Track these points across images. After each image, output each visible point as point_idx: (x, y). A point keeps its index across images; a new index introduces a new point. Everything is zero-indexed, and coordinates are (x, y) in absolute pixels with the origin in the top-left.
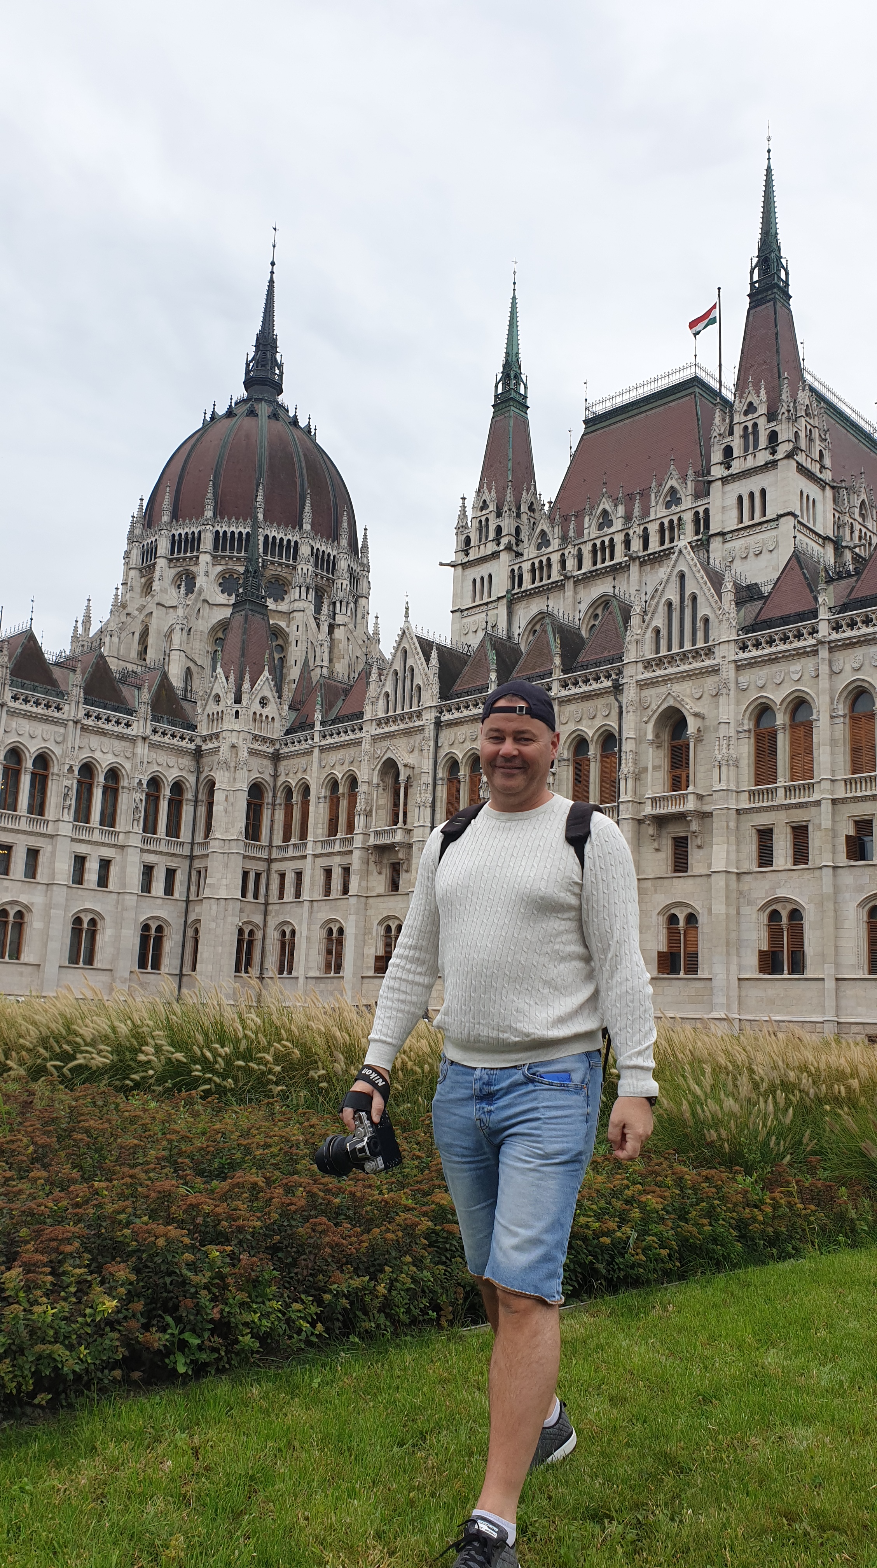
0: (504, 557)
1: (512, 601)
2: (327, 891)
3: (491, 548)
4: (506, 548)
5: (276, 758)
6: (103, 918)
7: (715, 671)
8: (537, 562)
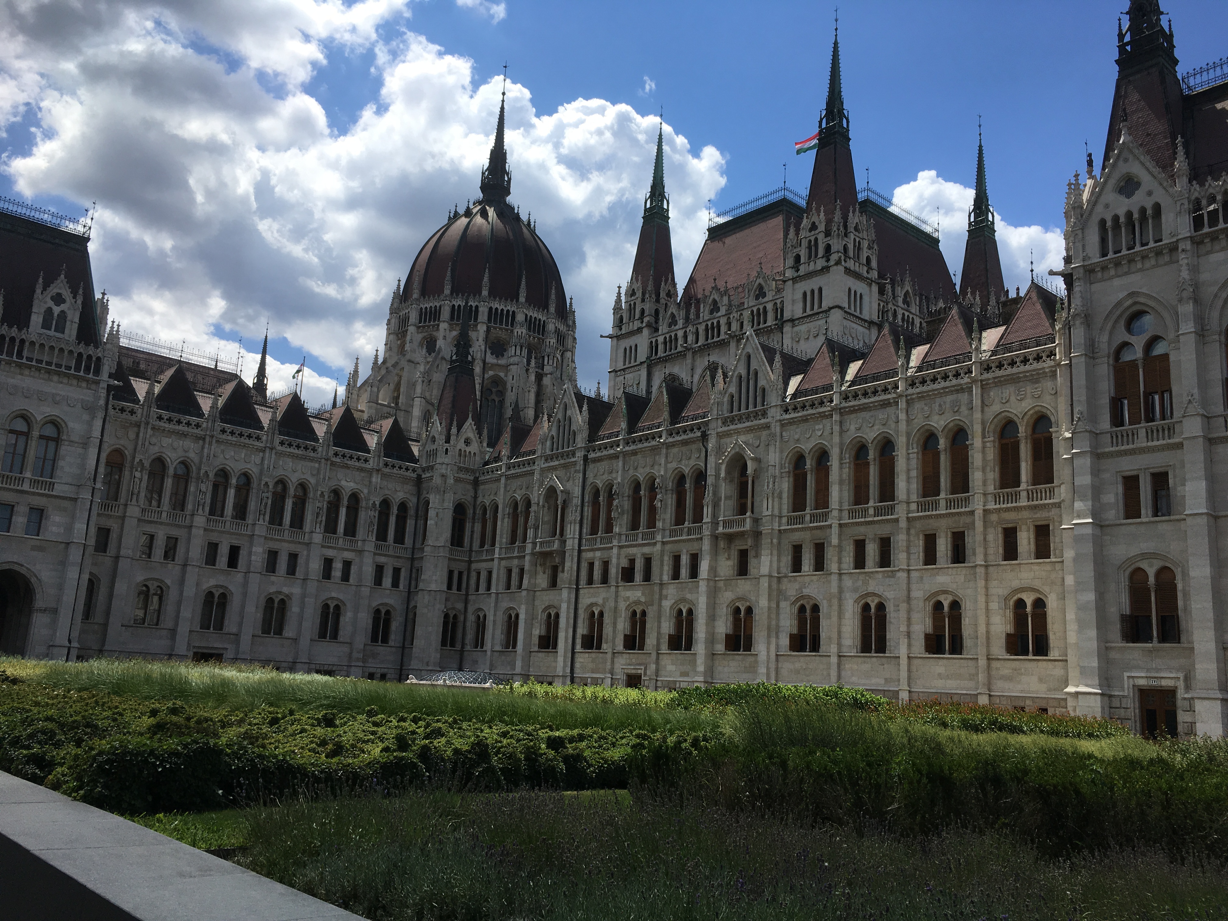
0: (646, 332)
1: (651, 364)
2: (508, 587)
3: (637, 324)
4: (647, 326)
5: (476, 483)
6: (345, 605)
7: (767, 427)
8: (668, 336)
